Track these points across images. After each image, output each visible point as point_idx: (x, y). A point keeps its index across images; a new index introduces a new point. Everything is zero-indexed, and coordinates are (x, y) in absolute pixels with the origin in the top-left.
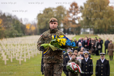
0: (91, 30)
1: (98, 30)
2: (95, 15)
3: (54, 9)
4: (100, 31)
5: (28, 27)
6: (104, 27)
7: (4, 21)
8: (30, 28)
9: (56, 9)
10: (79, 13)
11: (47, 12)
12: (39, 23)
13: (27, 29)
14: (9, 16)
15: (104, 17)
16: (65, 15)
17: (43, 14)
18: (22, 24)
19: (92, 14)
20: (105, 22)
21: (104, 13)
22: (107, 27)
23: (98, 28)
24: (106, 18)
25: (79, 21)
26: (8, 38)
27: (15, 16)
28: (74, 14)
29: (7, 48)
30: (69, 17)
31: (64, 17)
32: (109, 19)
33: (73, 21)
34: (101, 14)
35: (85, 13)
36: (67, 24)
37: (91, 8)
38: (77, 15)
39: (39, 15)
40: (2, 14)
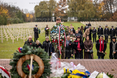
0: (75, 18)
1: (81, 18)
2: (78, 6)
3: (47, 2)
4: (82, 19)
5: (28, 16)
6: (85, 15)
7: (9, 11)
8: (29, 17)
9: (49, 2)
10: (67, 5)
11: (42, 5)
12: (36, 13)
13: (27, 17)
14: (13, 7)
15: (85, 8)
16: (56, 7)
17: (39, 6)
18: (23, 13)
19: (76, 6)
20: (86, 12)
21: (85, 5)
22: (88, 16)
23: (80, 17)
24: (87, 9)
25: (66, 11)
26: (13, 24)
27: (18, 7)
28: (63, 6)
29: (13, 31)
30: (59, 8)
31: (55, 8)
32: (89, 10)
33: (62, 11)
34: (83, 6)
35: (71, 5)
36: (57, 14)
37: (76, 1)
38: (65, 7)
39: (36, 6)
40: (8, 6)
